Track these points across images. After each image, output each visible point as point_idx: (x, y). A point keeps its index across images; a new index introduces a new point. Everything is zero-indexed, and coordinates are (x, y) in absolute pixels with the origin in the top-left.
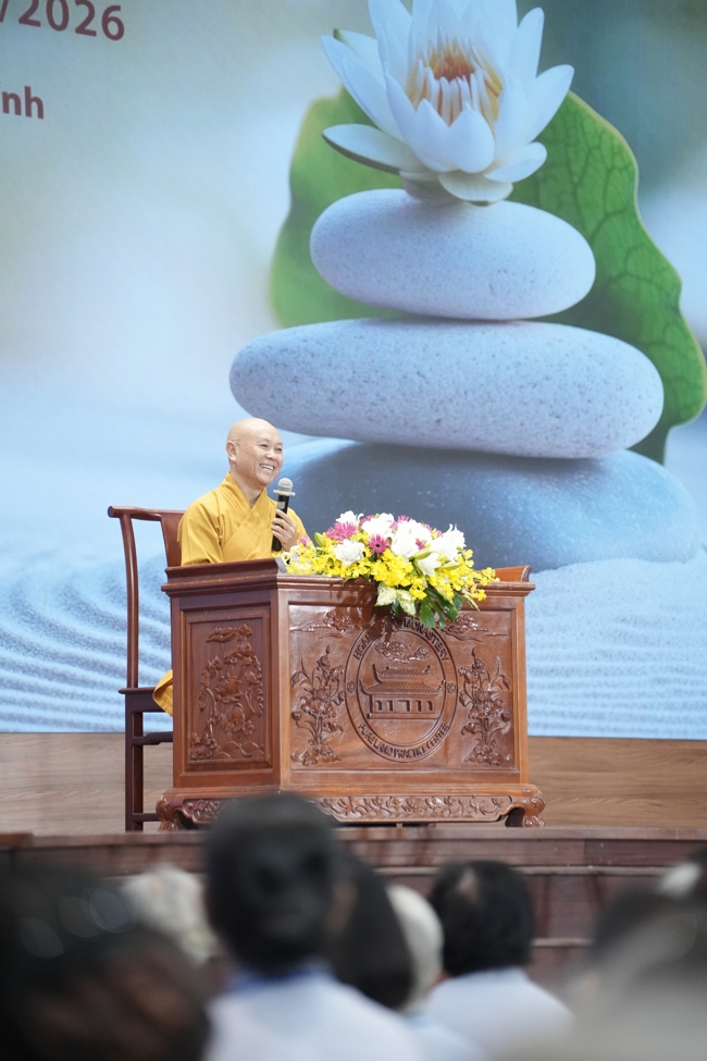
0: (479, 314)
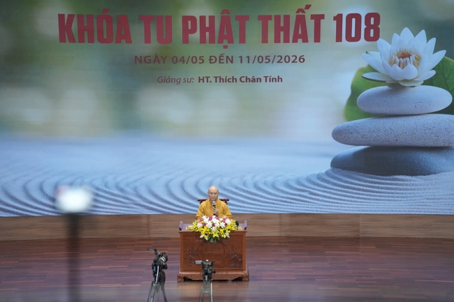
0: (411, 113)
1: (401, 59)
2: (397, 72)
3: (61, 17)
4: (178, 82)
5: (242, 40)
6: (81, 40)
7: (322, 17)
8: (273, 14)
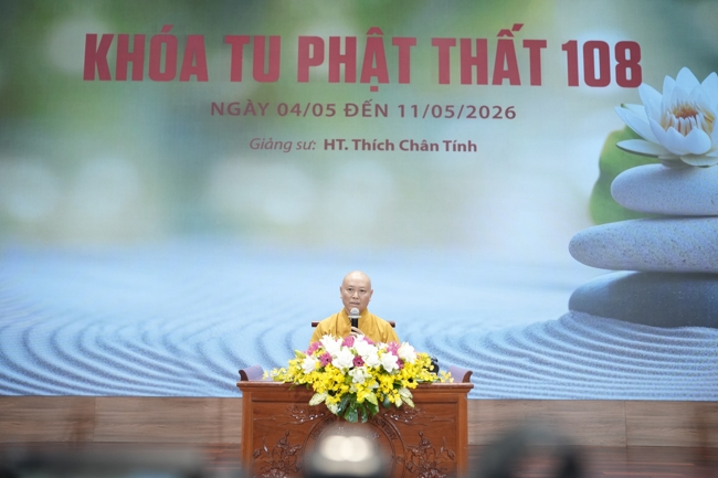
0: (706, 213)
1: (681, 119)
2: (676, 140)
3: (91, 39)
4: (287, 147)
5: (404, 77)
6: (121, 76)
7: (543, 44)
8: (458, 36)
